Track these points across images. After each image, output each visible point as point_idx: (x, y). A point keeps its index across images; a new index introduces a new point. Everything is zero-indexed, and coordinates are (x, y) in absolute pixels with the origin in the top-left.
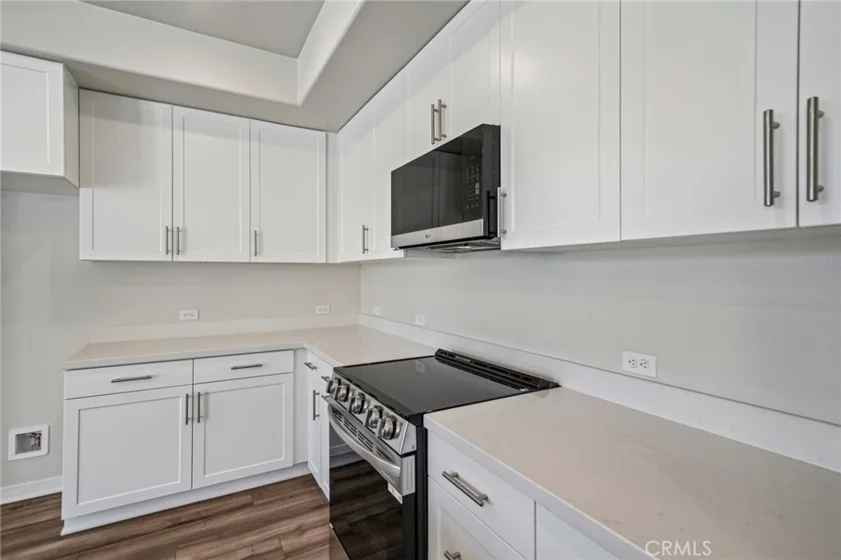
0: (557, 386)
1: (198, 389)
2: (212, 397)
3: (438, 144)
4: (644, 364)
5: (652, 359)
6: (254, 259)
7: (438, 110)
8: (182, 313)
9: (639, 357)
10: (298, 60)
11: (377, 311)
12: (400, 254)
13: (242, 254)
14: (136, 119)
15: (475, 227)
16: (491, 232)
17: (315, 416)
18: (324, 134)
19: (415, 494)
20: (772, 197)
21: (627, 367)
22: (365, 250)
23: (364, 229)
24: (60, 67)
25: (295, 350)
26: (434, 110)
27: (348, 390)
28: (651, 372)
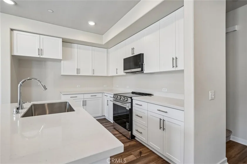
0: (153, 95)
1: (85, 100)
2: (87, 101)
3: (133, 55)
4: (165, 90)
5: (166, 89)
6: (93, 75)
7: (133, 49)
8: (77, 86)
9: (165, 89)
10: (103, 36)
11: (118, 86)
12: (125, 74)
13: (90, 74)
14: (71, 47)
15: (140, 69)
16: (142, 70)
17: (108, 105)
18: (106, 49)
19: (131, 109)
20: (173, 67)
21: (163, 91)
22: (117, 73)
23: (117, 69)
24: (61, 39)
25: (102, 93)
26: (132, 49)
27: (117, 96)
28: (166, 91)
